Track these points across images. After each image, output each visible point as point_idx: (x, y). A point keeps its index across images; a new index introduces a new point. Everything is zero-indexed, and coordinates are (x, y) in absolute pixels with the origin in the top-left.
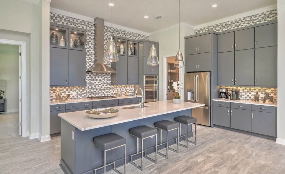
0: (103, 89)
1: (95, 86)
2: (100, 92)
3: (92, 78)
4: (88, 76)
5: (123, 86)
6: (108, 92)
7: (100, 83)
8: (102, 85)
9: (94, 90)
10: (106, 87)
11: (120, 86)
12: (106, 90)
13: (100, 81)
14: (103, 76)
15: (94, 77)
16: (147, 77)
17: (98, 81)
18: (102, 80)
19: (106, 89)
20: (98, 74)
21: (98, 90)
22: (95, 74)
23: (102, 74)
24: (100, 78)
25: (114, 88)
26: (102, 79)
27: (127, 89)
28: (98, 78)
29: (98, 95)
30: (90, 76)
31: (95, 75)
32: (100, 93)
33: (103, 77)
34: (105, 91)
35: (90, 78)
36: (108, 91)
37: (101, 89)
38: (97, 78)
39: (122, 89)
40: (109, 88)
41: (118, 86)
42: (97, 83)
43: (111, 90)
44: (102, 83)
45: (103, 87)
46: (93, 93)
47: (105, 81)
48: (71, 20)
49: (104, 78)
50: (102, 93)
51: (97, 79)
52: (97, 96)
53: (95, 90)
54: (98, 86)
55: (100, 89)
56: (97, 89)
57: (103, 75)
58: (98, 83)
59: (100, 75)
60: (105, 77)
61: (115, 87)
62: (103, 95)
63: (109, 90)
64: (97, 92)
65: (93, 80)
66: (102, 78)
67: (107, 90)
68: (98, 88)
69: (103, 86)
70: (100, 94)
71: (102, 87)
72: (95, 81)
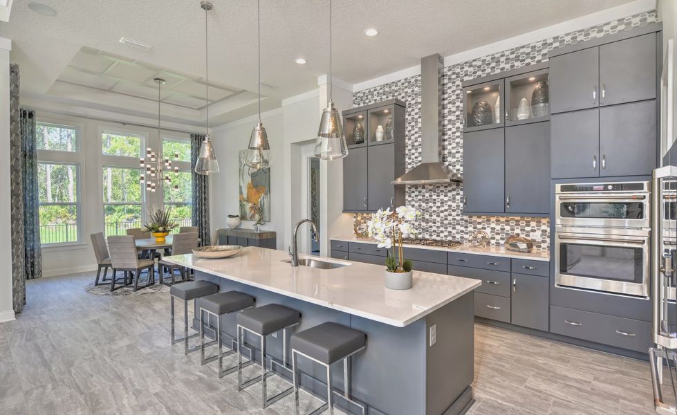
0: (450, 224)
1: (431, 216)
2: (442, 229)
3: (424, 196)
4: (417, 193)
5: (513, 219)
6: (462, 231)
7: (442, 209)
8: (446, 213)
9: (428, 223)
10: (458, 218)
11: (502, 219)
12: (458, 227)
13: (442, 203)
14: (450, 191)
15: (427, 195)
16: (564, 189)
17: (438, 204)
18: (446, 202)
19: (458, 224)
20: (438, 187)
21: (438, 224)
22: (431, 187)
23: (446, 187)
24: (442, 197)
25: (480, 223)
26: (446, 199)
27: (528, 229)
28: (438, 196)
29: (438, 236)
30: (420, 192)
31: (430, 190)
32: (442, 232)
33: (450, 194)
34: (454, 228)
35: (420, 197)
36: (463, 229)
37: (446, 222)
38: (434, 197)
39: (508, 228)
40: (466, 221)
41: (493, 219)
42: (434, 209)
43: (471, 229)
44: (446, 207)
45: (450, 218)
46: (425, 230)
47: (454, 205)
48: (387, 89)
49: (453, 195)
50: (446, 233)
51: (435, 200)
52: (434, 237)
53: (431, 224)
54: (438, 216)
55: (442, 223)
56: (435, 223)
57: (450, 188)
58: (438, 207)
59: (442, 188)
60: (454, 193)
61: (483, 222)
62: (450, 238)
63: (466, 227)
64: (434, 228)
65: (427, 201)
66: (446, 196)
67: (462, 226)
68: (438, 219)
69: (450, 215)
70: (442, 235)
71: (446, 219)
72: (431, 204)
